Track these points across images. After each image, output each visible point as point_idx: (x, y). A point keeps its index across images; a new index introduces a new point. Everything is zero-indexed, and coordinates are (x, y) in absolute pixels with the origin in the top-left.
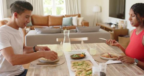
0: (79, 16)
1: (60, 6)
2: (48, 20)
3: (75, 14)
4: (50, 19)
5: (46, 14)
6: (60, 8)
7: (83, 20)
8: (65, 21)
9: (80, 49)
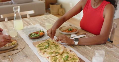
9: (31, 24)
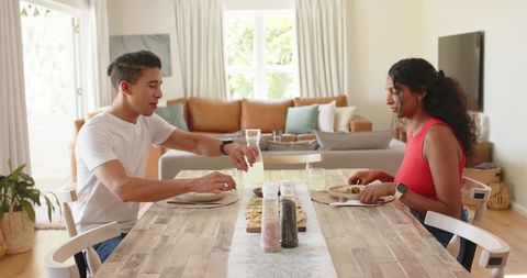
0: (342, 102)
1: (281, 69)
2: (240, 115)
3: (330, 96)
4: (244, 112)
5: (237, 97)
6: (283, 76)
7: (355, 117)
8: (295, 117)
